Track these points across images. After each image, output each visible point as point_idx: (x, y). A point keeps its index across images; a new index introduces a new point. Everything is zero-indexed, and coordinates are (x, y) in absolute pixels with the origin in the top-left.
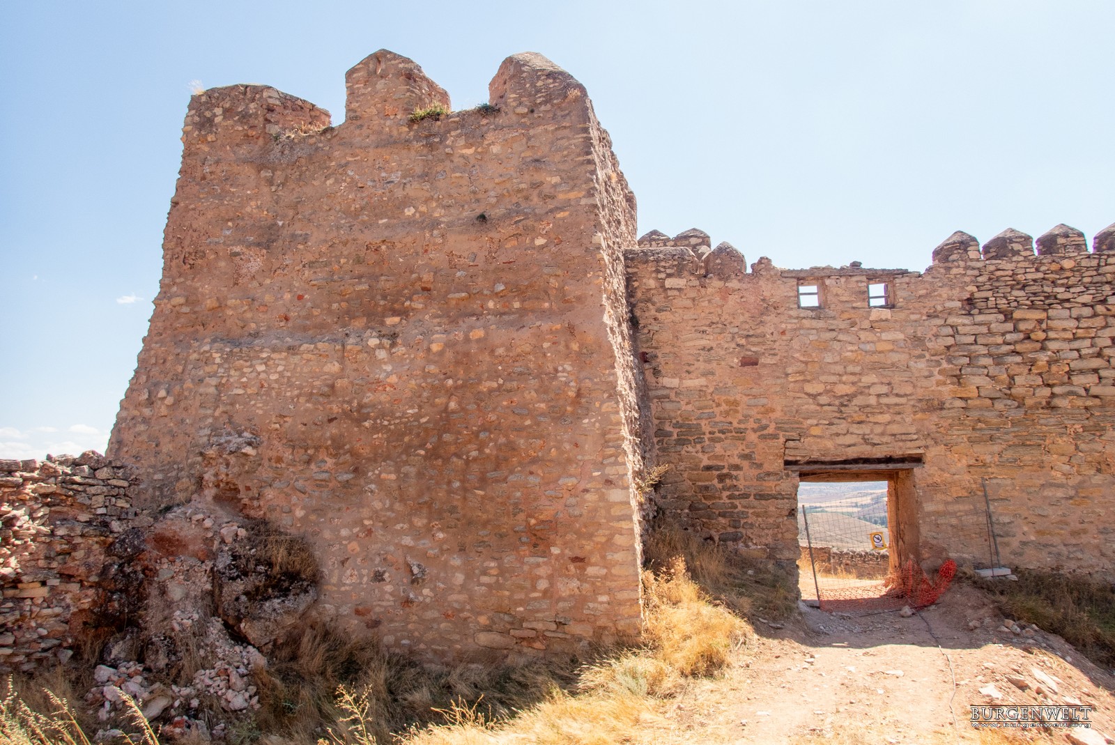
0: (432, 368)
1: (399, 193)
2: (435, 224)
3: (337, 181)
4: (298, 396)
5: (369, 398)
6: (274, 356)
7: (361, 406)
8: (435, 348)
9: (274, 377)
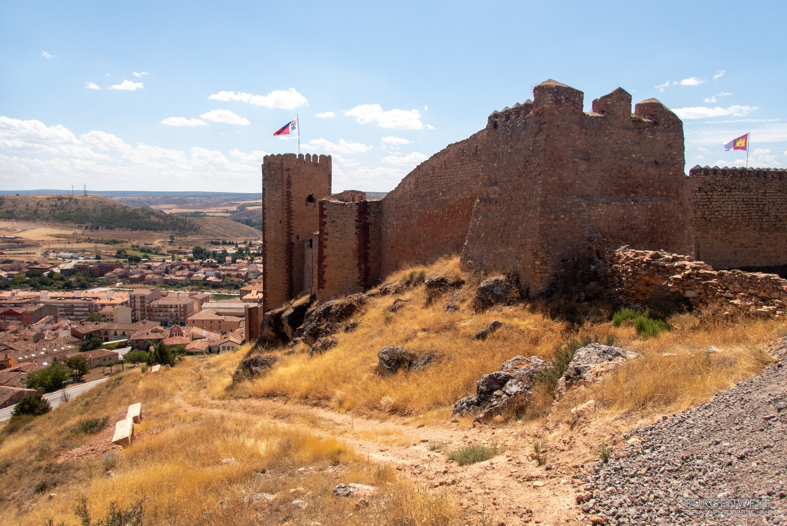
0: (649, 213)
1: (631, 148)
2: (642, 162)
3: (609, 139)
4: (613, 220)
5: (633, 222)
6: (603, 205)
7: (631, 225)
8: (650, 206)
9: (604, 213)
